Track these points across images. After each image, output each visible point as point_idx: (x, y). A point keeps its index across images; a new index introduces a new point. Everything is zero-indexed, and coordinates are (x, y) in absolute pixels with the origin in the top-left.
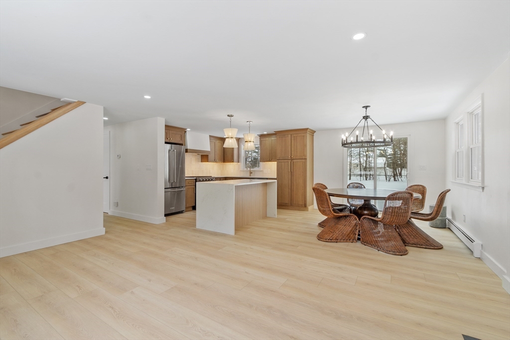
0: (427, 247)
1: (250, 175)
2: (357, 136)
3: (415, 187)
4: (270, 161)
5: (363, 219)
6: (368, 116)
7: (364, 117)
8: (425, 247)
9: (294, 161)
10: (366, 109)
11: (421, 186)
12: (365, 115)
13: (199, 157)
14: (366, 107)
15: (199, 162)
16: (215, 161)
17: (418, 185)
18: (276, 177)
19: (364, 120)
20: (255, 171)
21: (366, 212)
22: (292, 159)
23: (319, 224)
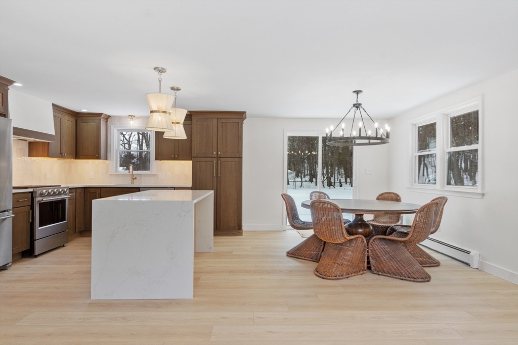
0: (431, 265)
1: (132, 183)
2: (360, 129)
3: (386, 195)
4: (175, 159)
5: (373, 240)
6: (360, 104)
7: (354, 105)
8: (429, 265)
9: (222, 160)
10: (357, 94)
11: (393, 193)
12: (356, 103)
13: (25, 146)
14: (358, 92)
15: (24, 155)
16: (61, 155)
17: (389, 193)
18: (190, 185)
19: (354, 108)
20: (141, 175)
21: (360, 230)
22: (218, 157)
23: (288, 253)
